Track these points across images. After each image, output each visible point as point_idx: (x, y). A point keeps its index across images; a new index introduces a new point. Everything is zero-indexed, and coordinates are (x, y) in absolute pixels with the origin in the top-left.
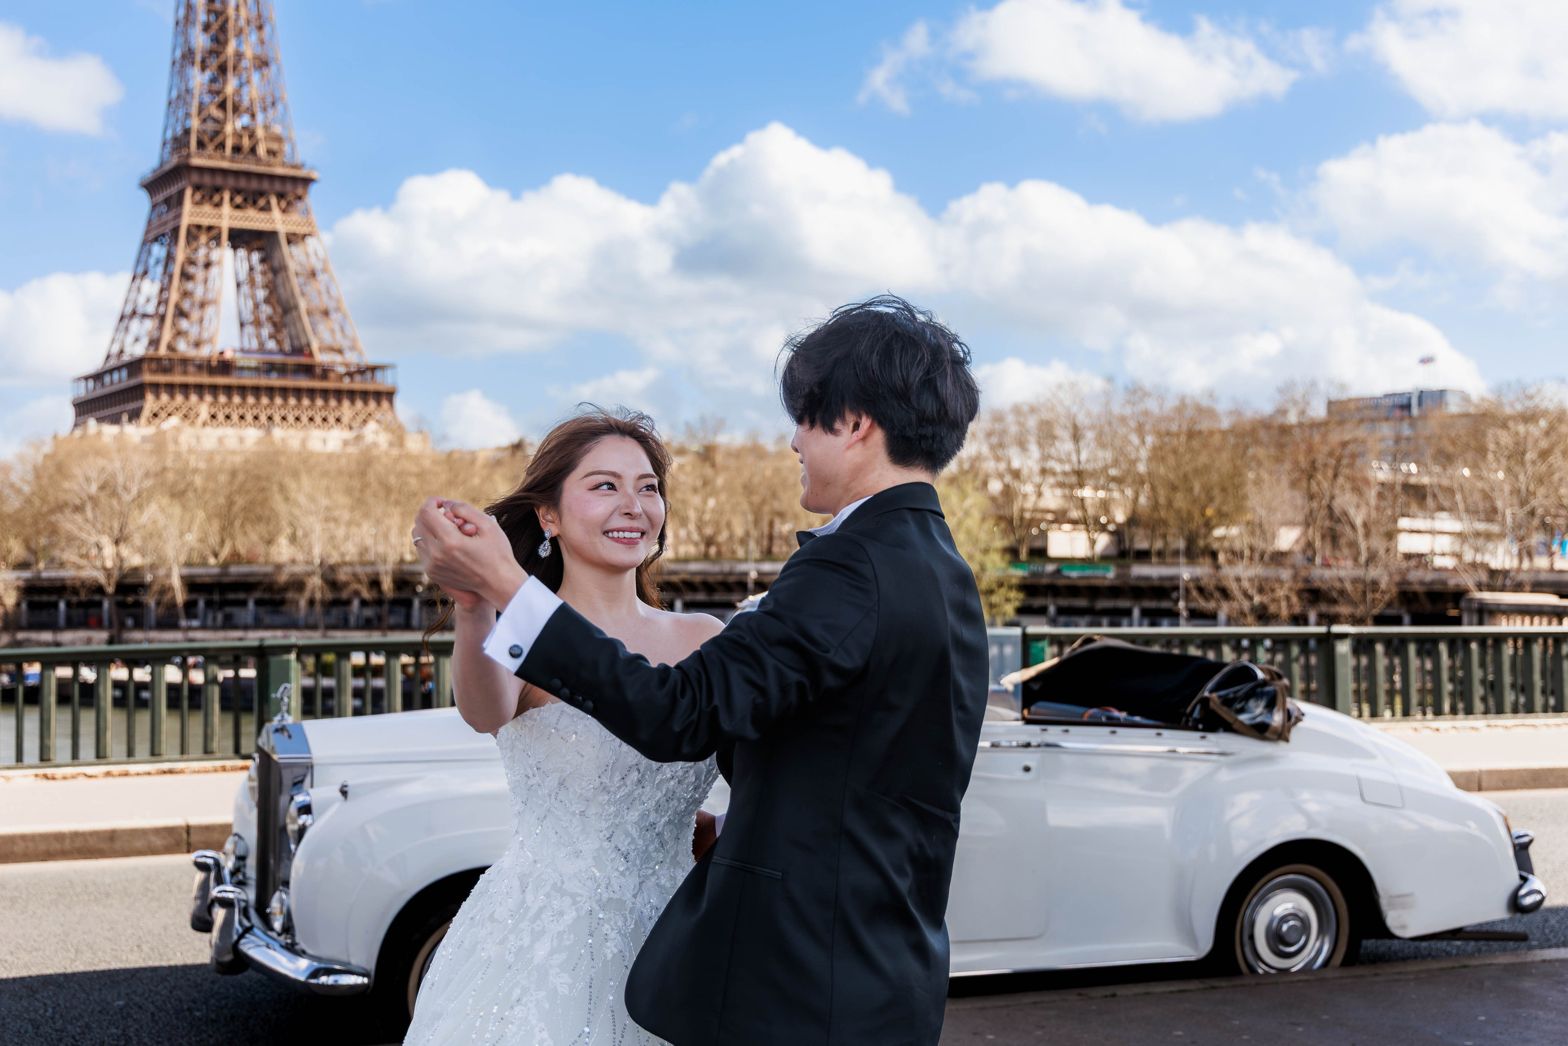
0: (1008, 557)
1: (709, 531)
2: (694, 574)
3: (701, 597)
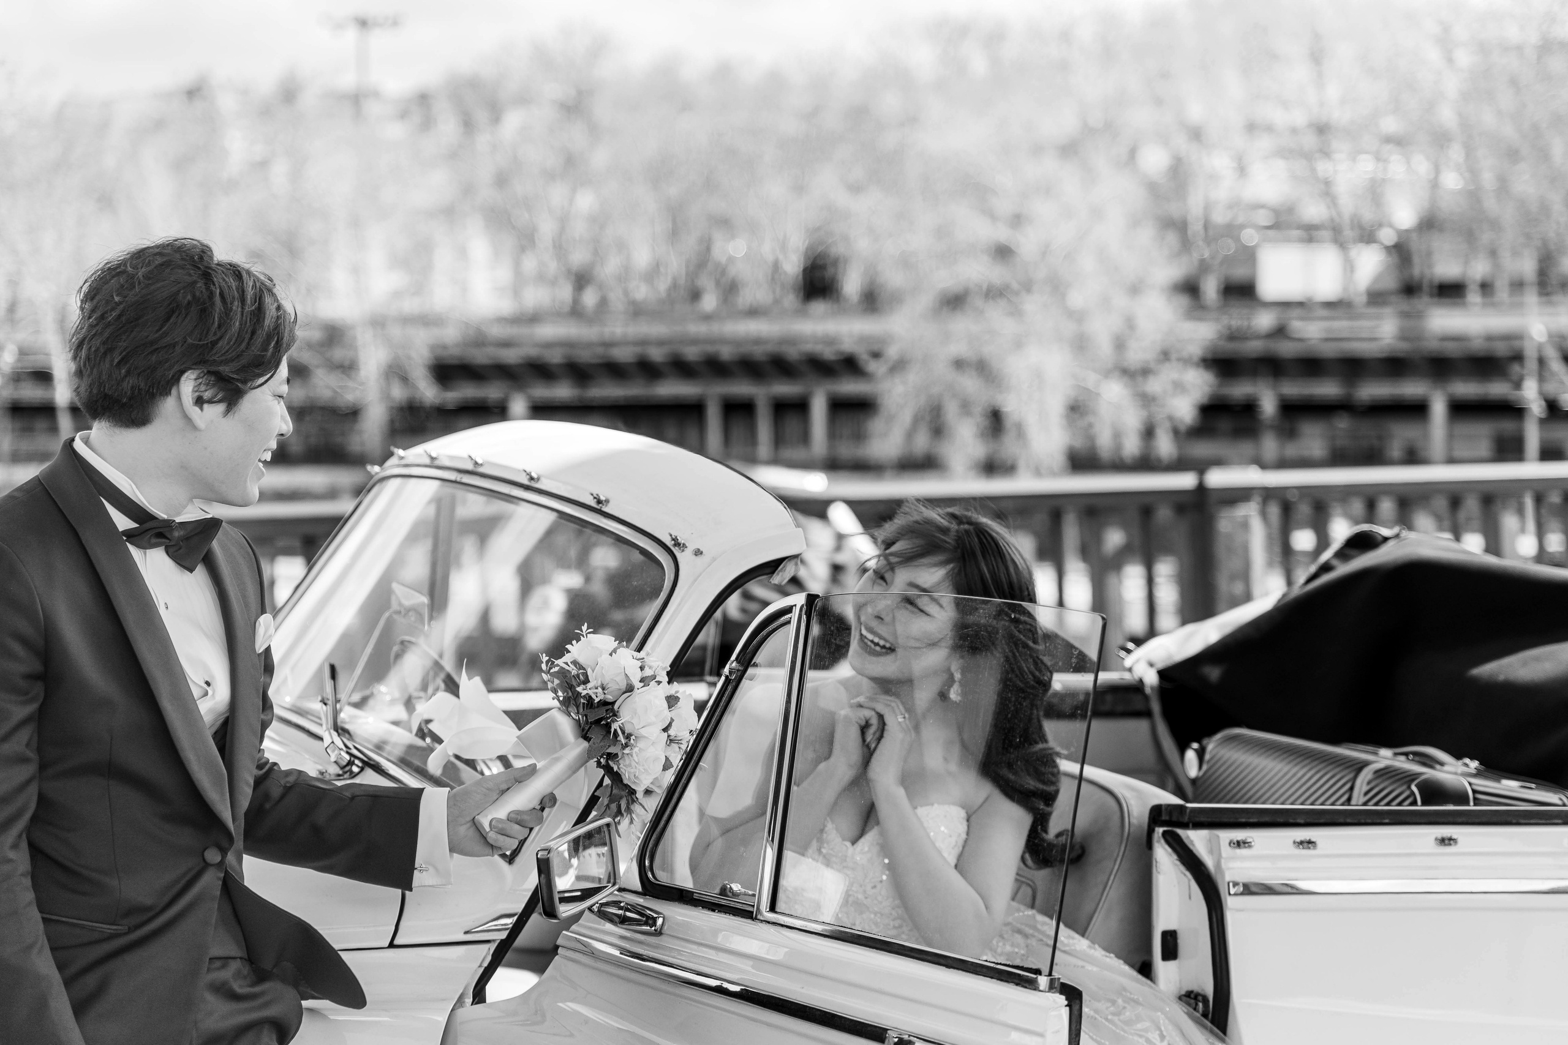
0: (1184, 300)
1: (579, 257)
2: (549, 345)
3: (563, 391)
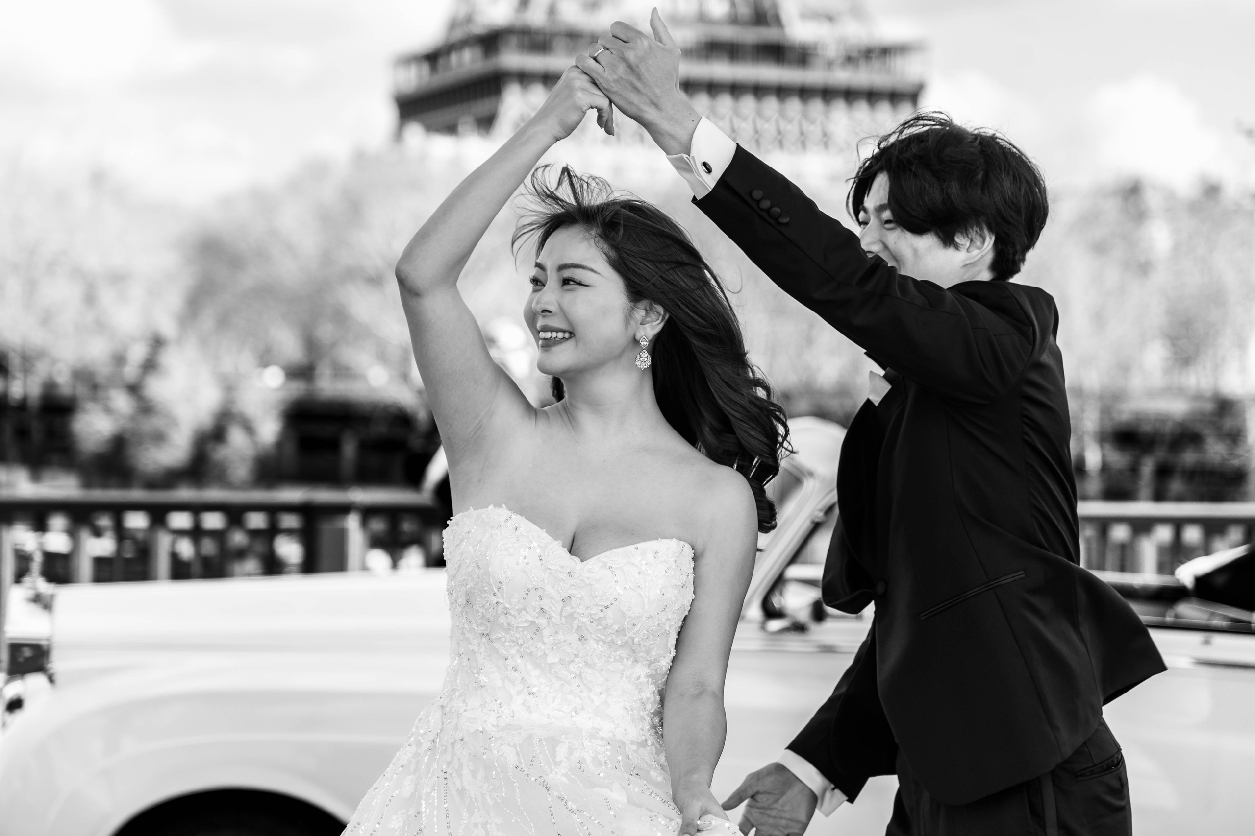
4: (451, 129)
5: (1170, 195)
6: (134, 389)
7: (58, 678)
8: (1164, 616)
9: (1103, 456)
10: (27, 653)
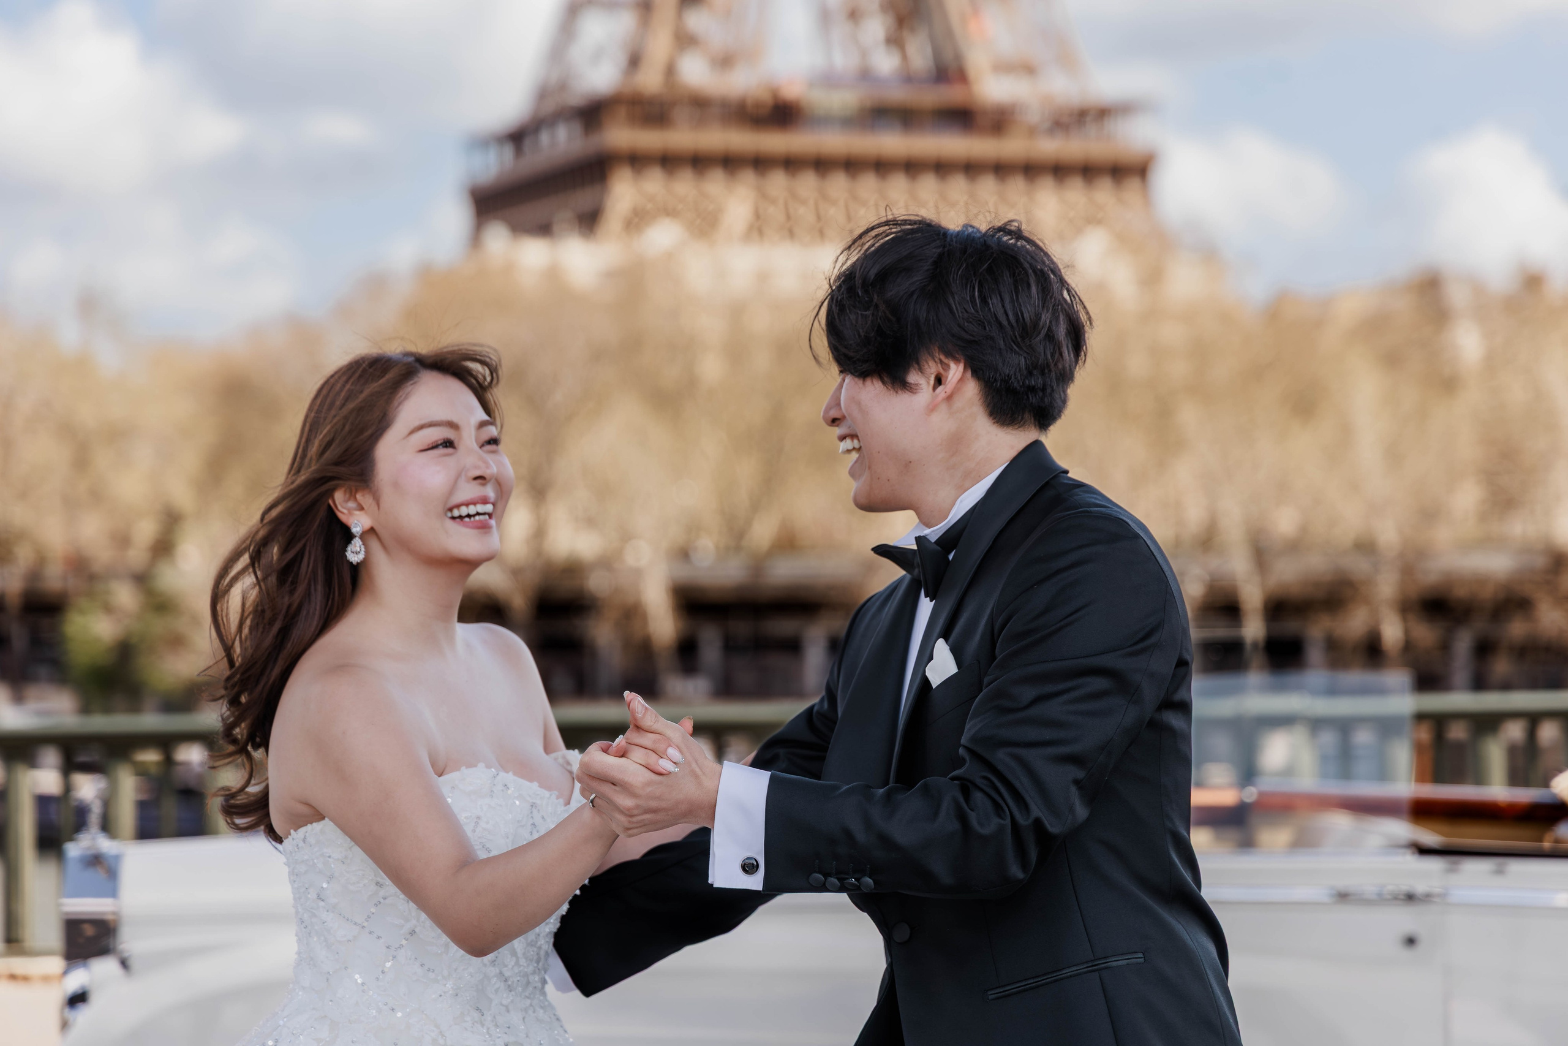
4: (544, 230)
5: (1478, 289)
6: (142, 580)
7: (134, 963)
8: (1541, 840)
9: (1407, 632)
10: (89, 931)
